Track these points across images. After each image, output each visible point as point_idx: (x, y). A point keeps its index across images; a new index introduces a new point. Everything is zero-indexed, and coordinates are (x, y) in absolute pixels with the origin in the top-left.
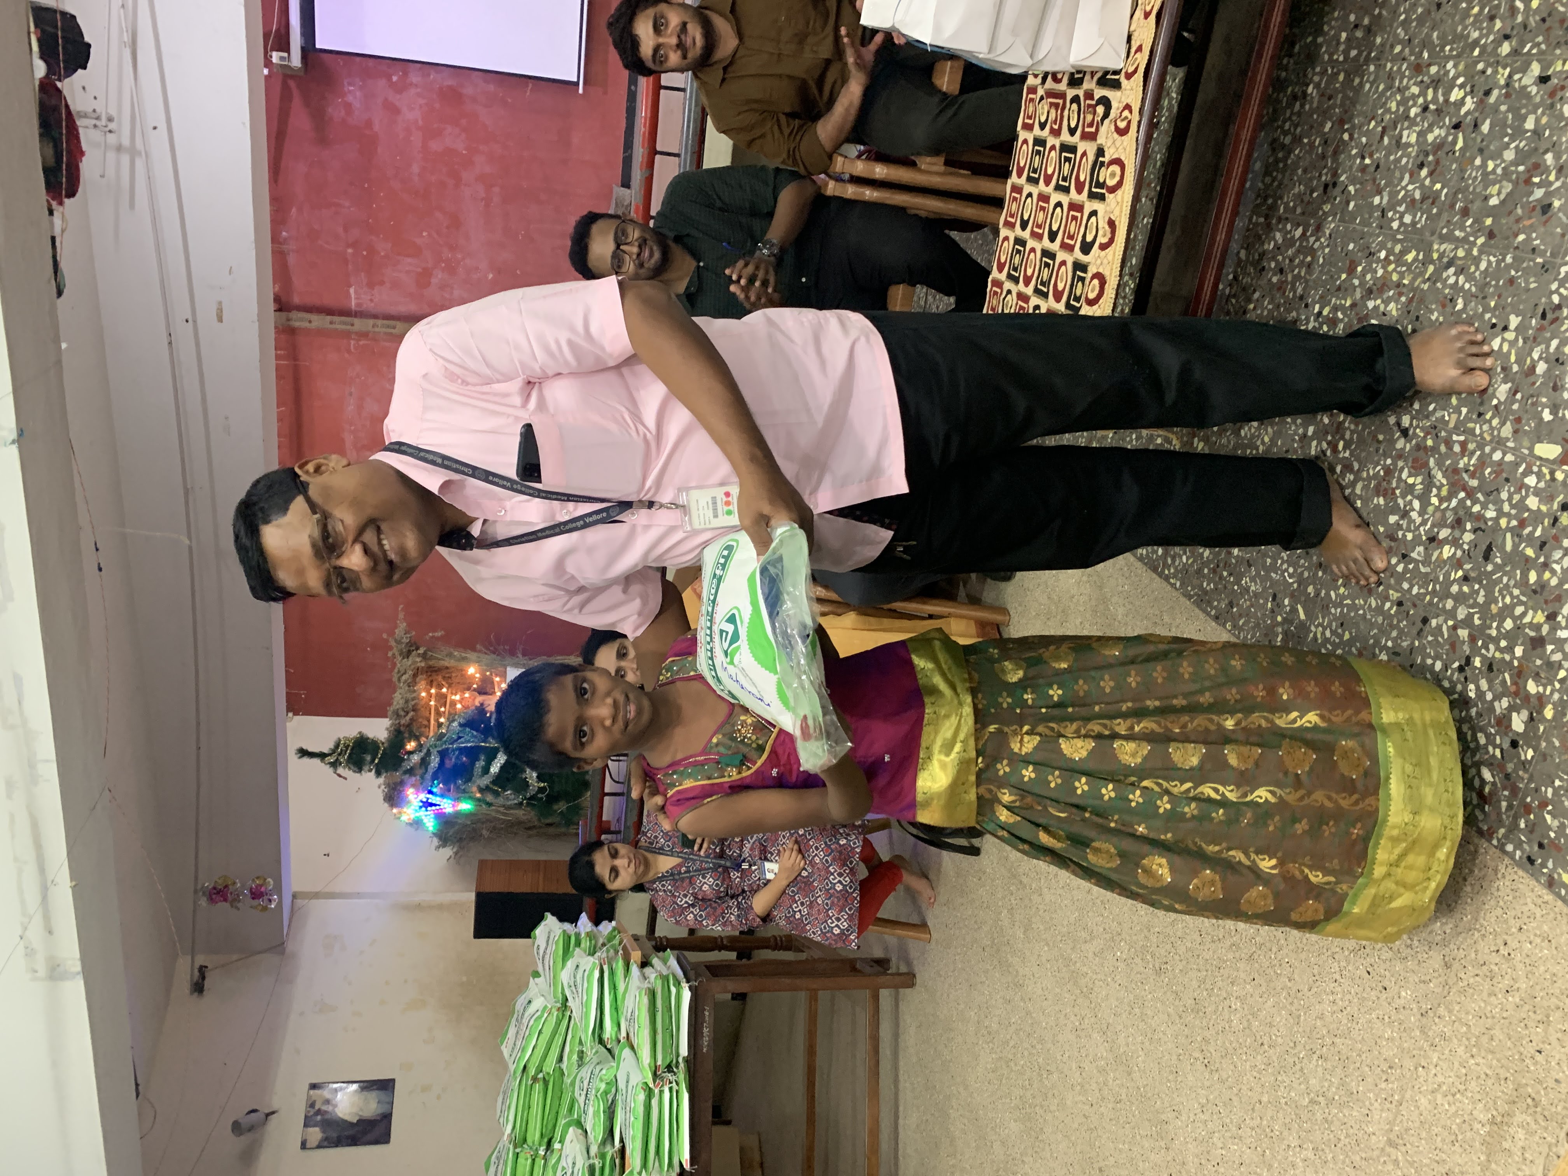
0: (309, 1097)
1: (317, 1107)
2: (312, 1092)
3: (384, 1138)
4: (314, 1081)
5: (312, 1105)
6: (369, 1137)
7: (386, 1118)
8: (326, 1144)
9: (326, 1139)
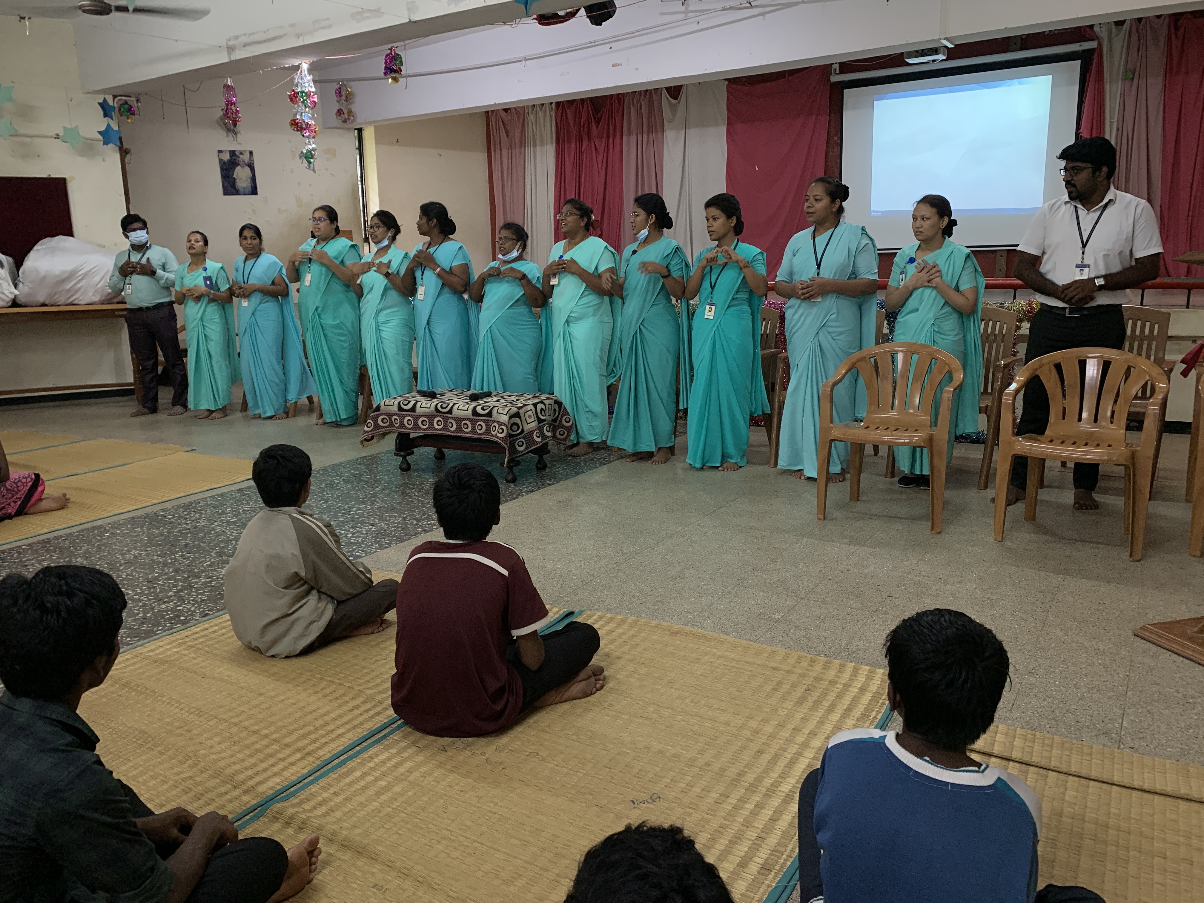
0: (245, 151)
1: (240, 156)
2: (248, 153)
3: (226, 193)
4: (254, 153)
5: (241, 153)
6: (226, 184)
7: (237, 193)
8: (222, 163)
9: (224, 163)
